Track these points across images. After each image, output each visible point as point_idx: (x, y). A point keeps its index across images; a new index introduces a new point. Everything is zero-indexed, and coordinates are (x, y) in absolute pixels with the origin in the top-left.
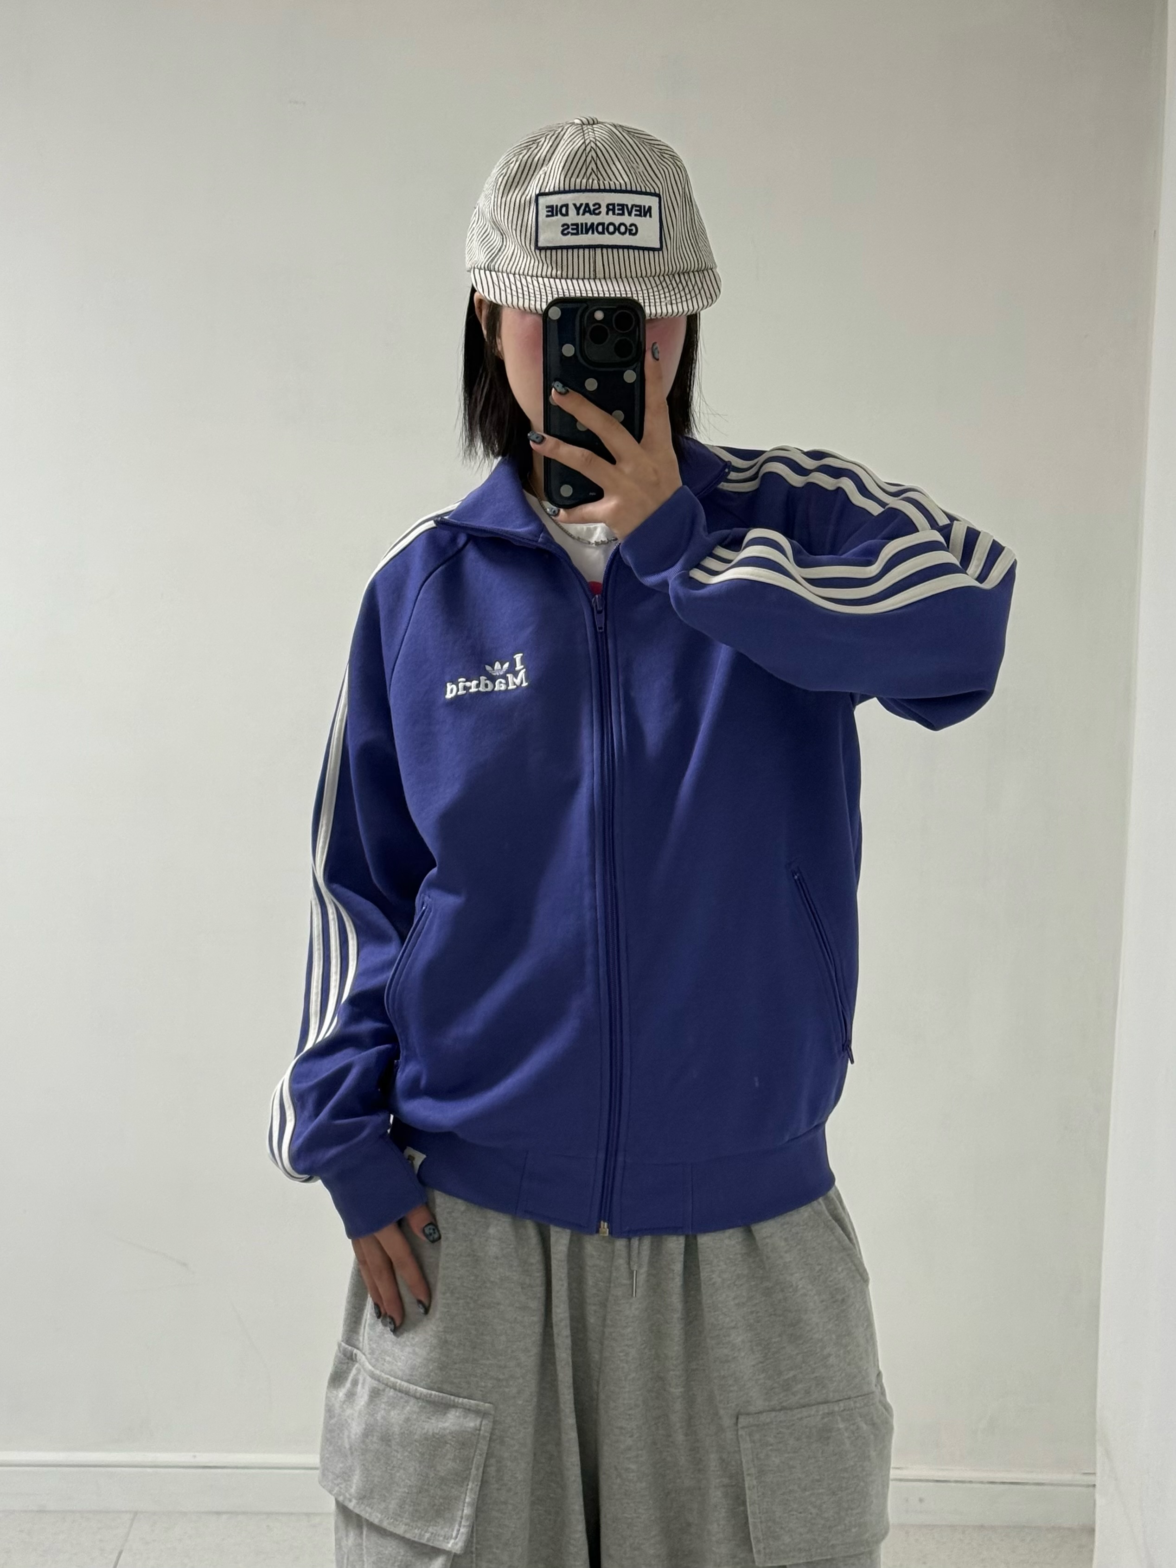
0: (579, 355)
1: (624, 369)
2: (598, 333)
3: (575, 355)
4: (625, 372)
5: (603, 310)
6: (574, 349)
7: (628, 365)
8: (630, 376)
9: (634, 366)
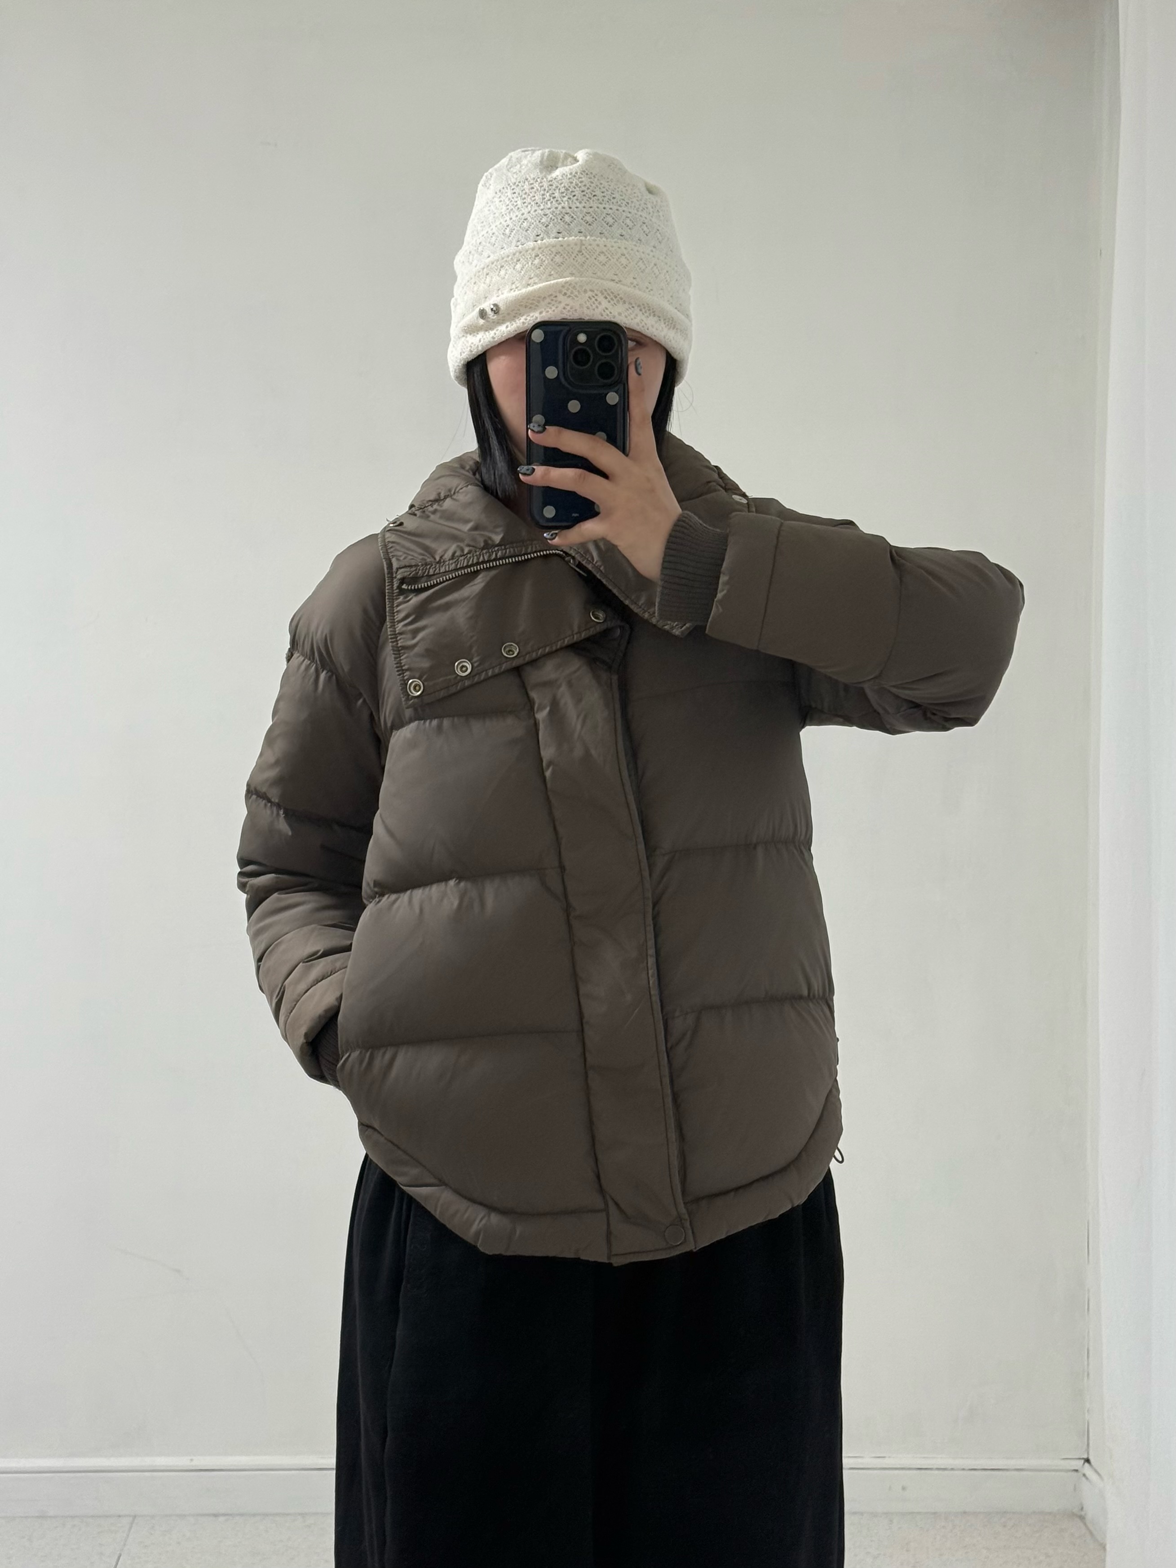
0: (561, 377)
1: (606, 391)
2: (581, 355)
3: (558, 377)
4: (607, 394)
5: (585, 332)
6: (557, 372)
7: (610, 387)
8: (612, 398)
9: (616, 388)
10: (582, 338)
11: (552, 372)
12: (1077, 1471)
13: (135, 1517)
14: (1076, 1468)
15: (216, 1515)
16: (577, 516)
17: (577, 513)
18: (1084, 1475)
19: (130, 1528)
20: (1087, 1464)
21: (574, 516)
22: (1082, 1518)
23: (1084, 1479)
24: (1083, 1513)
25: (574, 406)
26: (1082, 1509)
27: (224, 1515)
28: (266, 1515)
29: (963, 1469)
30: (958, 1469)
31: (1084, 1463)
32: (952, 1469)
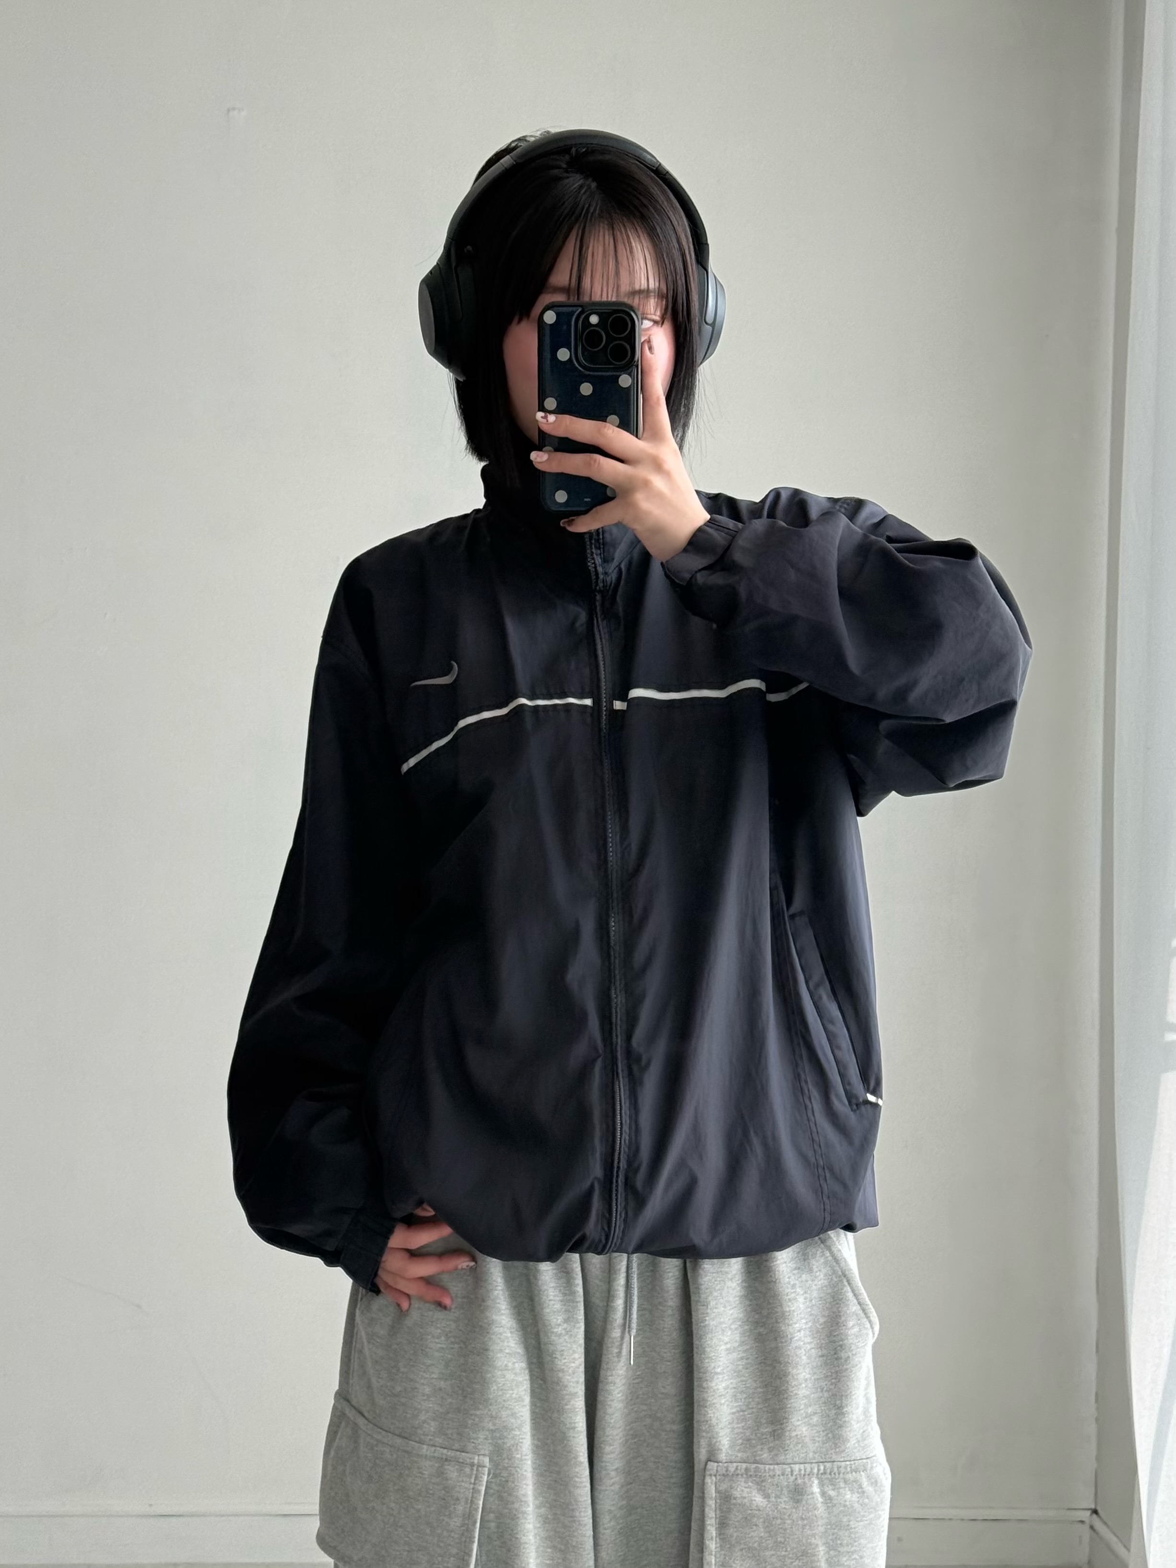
0: (574, 360)
1: (618, 374)
2: (593, 337)
3: (570, 359)
4: (620, 376)
5: (600, 315)
6: (569, 355)
7: (621, 369)
8: (625, 381)
9: (629, 371)
10: (594, 319)
11: (563, 354)
12: (1082, 1522)
14: (1083, 1519)
17: (587, 499)
18: (1092, 1527)
20: (1095, 1516)
25: (586, 389)
26: (1088, 1562)
31: (1091, 1515)
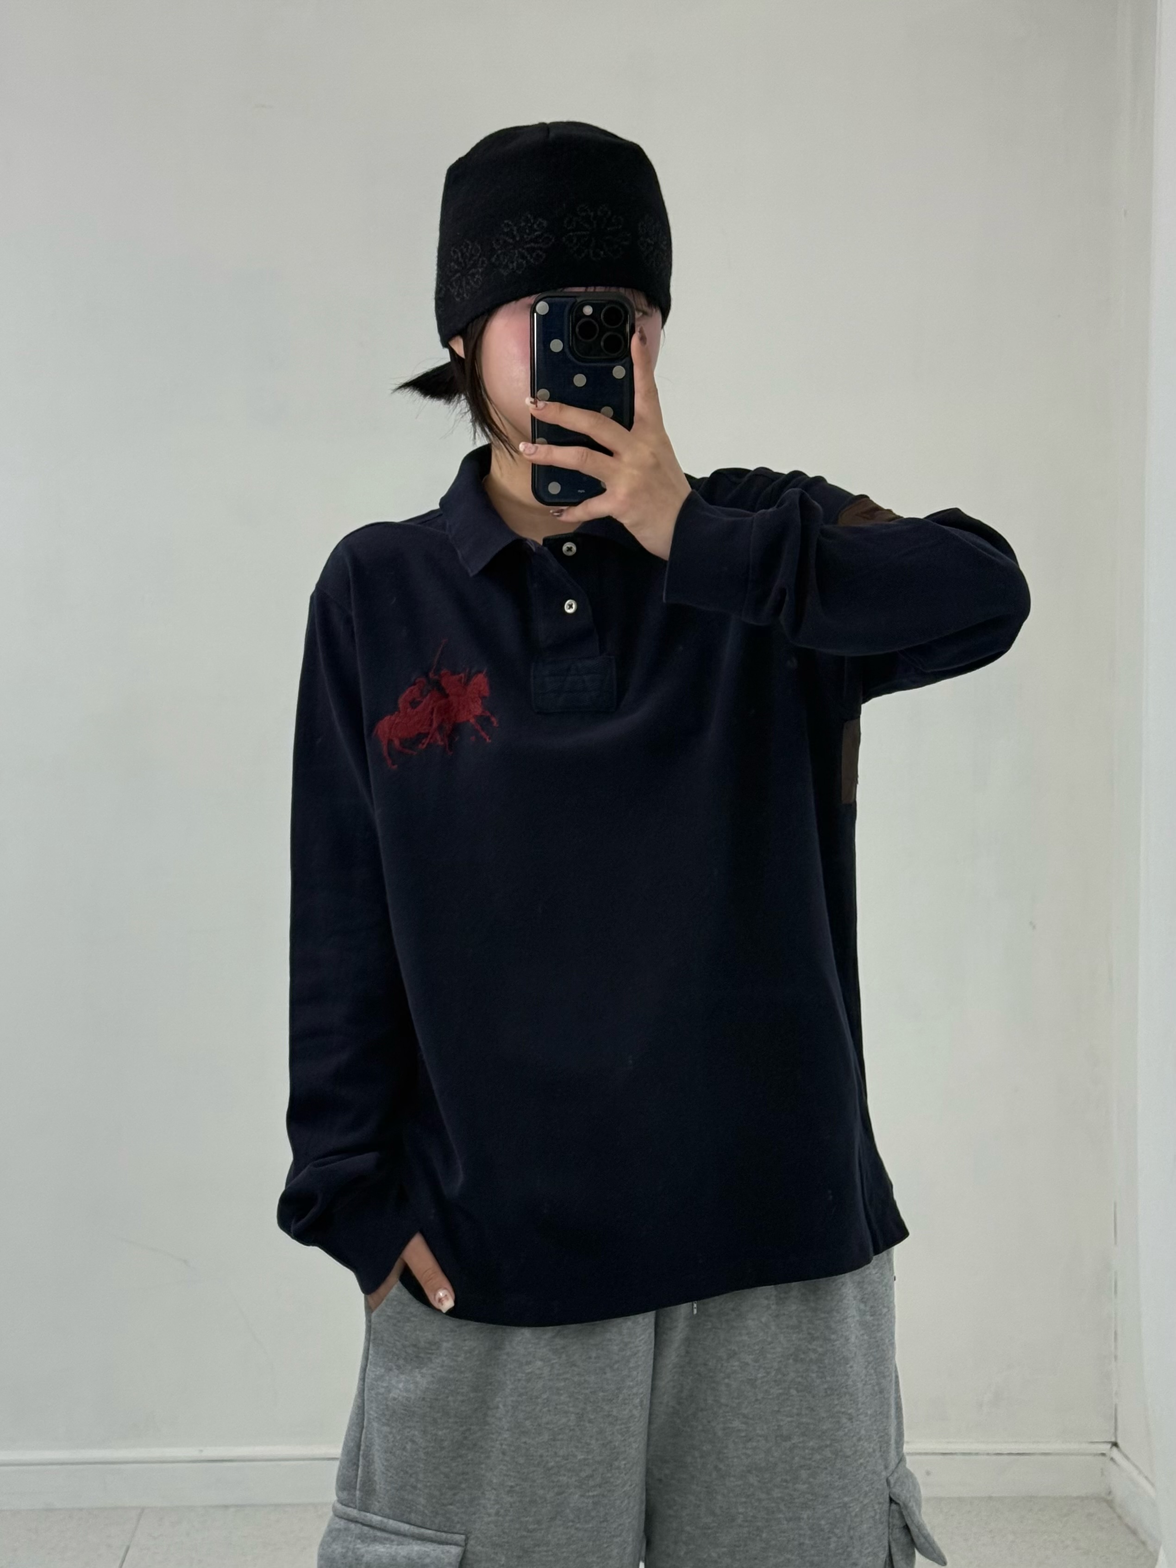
0: (567, 350)
1: (612, 365)
2: (587, 327)
3: (563, 351)
4: (614, 367)
5: (592, 305)
6: (562, 346)
7: (616, 361)
8: (619, 372)
9: (624, 361)
10: (588, 310)
11: (556, 346)
12: (1103, 1454)
13: (143, 1509)
14: (1104, 1452)
15: (226, 1507)
16: (582, 493)
17: (583, 489)
18: (1112, 1459)
19: (138, 1520)
20: (1115, 1449)
21: (580, 493)
22: (1110, 1504)
23: (1111, 1463)
24: (1109, 1498)
25: (580, 380)
26: (1110, 1493)
27: (236, 1506)
28: (277, 1506)
29: (988, 1454)
30: (983, 1454)
31: (1111, 1448)
32: (977, 1454)
